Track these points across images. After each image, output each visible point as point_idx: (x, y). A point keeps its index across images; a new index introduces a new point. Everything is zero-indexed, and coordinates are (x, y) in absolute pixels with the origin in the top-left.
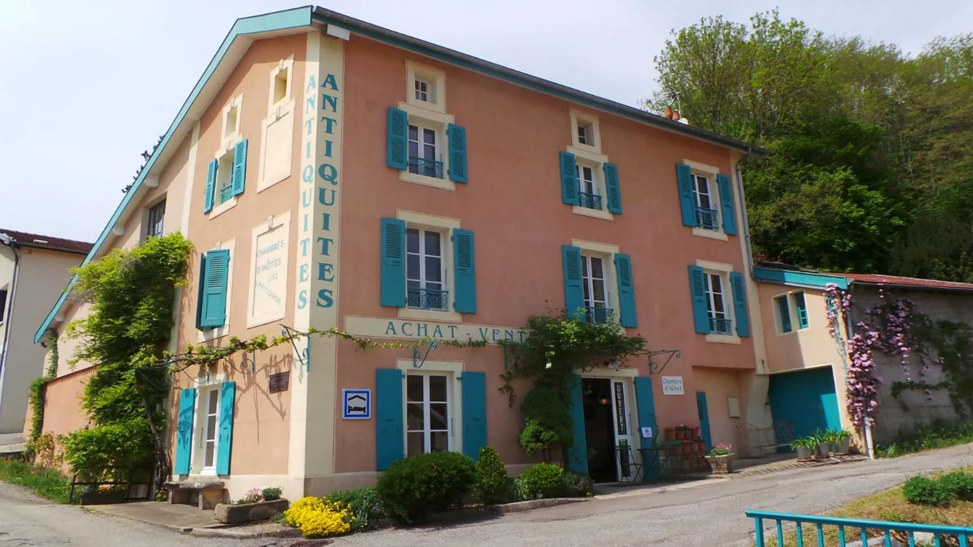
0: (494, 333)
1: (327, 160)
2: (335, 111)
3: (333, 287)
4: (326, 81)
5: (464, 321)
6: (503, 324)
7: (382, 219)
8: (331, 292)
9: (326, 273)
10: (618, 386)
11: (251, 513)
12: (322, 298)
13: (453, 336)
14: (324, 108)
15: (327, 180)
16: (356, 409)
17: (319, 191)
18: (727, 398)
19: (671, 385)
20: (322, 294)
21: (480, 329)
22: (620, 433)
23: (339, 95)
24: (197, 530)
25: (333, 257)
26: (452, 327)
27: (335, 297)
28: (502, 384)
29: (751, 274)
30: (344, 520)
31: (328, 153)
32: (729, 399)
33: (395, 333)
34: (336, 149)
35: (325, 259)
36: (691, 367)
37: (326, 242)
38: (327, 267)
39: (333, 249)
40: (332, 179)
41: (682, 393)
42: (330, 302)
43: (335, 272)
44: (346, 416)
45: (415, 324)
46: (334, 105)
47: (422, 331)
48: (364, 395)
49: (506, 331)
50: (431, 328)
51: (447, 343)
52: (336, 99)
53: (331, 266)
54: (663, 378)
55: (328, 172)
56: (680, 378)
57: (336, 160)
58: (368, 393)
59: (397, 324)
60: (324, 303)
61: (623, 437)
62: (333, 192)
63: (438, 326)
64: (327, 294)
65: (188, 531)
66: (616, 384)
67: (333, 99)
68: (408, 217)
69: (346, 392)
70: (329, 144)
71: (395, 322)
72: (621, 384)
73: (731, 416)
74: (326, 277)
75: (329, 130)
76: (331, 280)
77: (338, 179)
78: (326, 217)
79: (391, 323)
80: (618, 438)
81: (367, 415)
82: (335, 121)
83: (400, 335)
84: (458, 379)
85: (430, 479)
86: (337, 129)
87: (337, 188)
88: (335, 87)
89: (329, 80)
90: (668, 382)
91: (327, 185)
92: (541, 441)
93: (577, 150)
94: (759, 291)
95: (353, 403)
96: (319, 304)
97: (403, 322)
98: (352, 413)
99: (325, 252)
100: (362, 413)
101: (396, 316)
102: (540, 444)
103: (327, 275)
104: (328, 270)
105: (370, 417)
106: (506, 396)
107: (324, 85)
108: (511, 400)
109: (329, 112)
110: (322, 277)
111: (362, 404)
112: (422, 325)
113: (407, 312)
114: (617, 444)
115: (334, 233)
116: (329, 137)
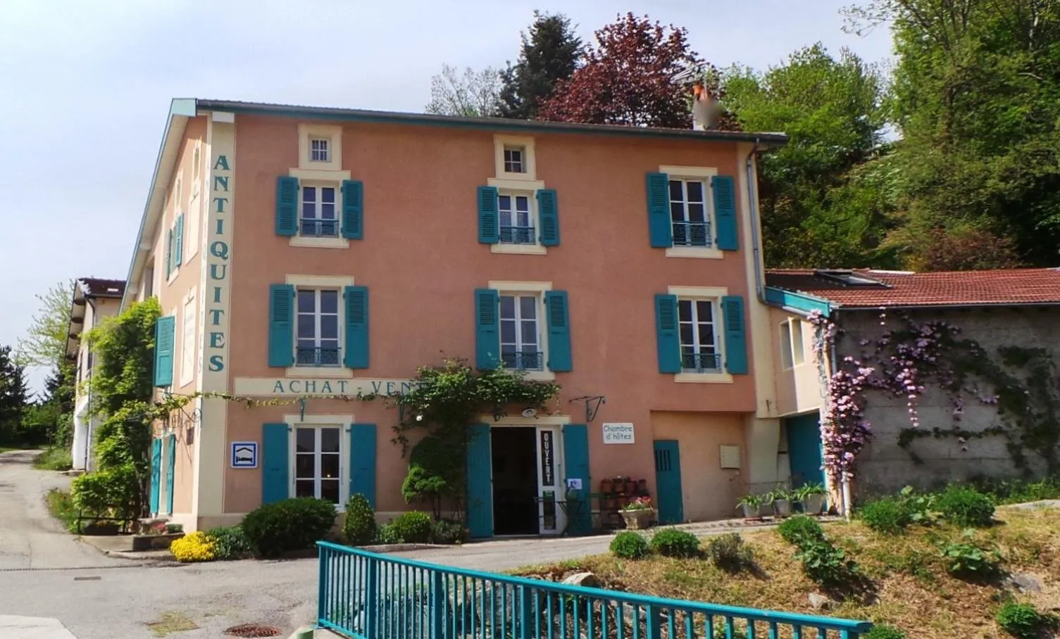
0: (388, 386)
1: (219, 238)
2: (226, 190)
3: (224, 353)
4: (218, 163)
5: (355, 376)
6: (399, 377)
7: (272, 286)
8: (221, 358)
9: (217, 341)
10: (546, 435)
11: (153, 543)
12: (215, 363)
13: (343, 391)
14: (216, 189)
15: (217, 255)
16: (244, 459)
17: (210, 268)
18: (719, 446)
19: (616, 433)
20: (213, 360)
21: (373, 383)
22: (545, 483)
23: (230, 174)
24: (112, 553)
25: (224, 326)
26: (342, 382)
27: (225, 362)
28: (395, 435)
29: (759, 296)
30: (210, 550)
31: (220, 231)
32: (722, 447)
33: (282, 391)
34: (228, 227)
35: (216, 329)
36: (649, 413)
37: (217, 313)
38: (218, 336)
39: (225, 319)
40: (223, 255)
41: (632, 441)
42: (220, 367)
43: (225, 340)
44: (234, 465)
45: (303, 383)
46: (225, 184)
47: (311, 388)
48: (252, 448)
49: (403, 384)
50: (320, 384)
51: (336, 397)
52: (227, 178)
53: (222, 334)
54: (604, 424)
55: (219, 248)
56: (631, 425)
57: (227, 237)
58: (254, 445)
59: (285, 383)
60: (215, 367)
61: (549, 489)
62: (224, 266)
63: (327, 382)
64: (217, 359)
65: (107, 553)
66: (543, 433)
67: (224, 179)
68: (296, 280)
69: (235, 445)
70: (220, 222)
71: (282, 380)
72: (550, 433)
73: (723, 466)
74: (217, 345)
75: (220, 209)
76: (222, 347)
77: (229, 253)
78: (218, 290)
79: (279, 382)
80: (542, 489)
81: (254, 465)
82: (226, 200)
83: (287, 392)
84: (347, 431)
85: (276, 520)
86: (228, 207)
87: (228, 262)
88: (226, 167)
89: (222, 161)
90: (612, 429)
91: (219, 261)
92: (415, 490)
93: (503, 181)
94: (770, 315)
95: (240, 455)
96: (210, 369)
97: (290, 380)
98: (240, 462)
99: (216, 322)
100: (249, 462)
101: (283, 376)
102: (415, 493)
103: (218, 343)
104: (220, 338)
105: (256, 466)
106: (400, 447)
107: (216, 168)
108: (404, 451)
109: (221, 193)
110: (213, 345)
111: (249, 455)
112: (310, 382)
113: (294, 371)
114: (541, 494)
115: (225, 304)
116: (220, 216)
